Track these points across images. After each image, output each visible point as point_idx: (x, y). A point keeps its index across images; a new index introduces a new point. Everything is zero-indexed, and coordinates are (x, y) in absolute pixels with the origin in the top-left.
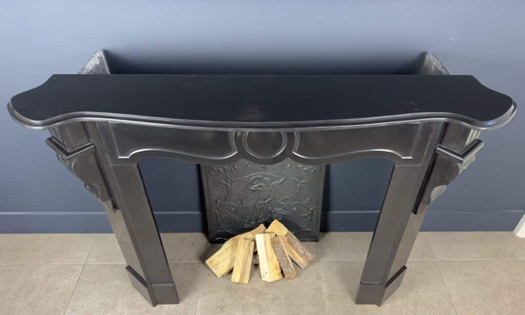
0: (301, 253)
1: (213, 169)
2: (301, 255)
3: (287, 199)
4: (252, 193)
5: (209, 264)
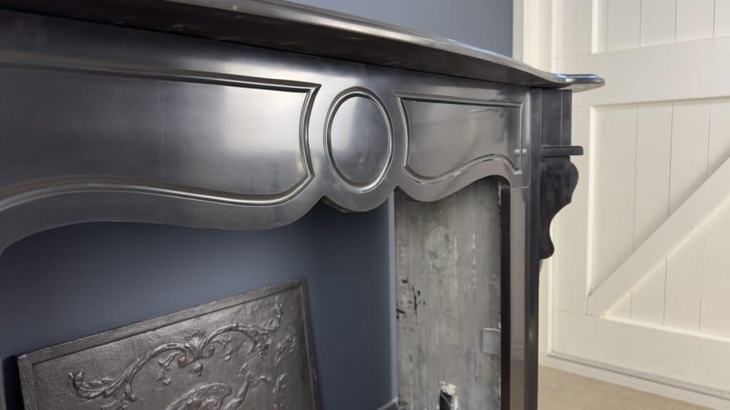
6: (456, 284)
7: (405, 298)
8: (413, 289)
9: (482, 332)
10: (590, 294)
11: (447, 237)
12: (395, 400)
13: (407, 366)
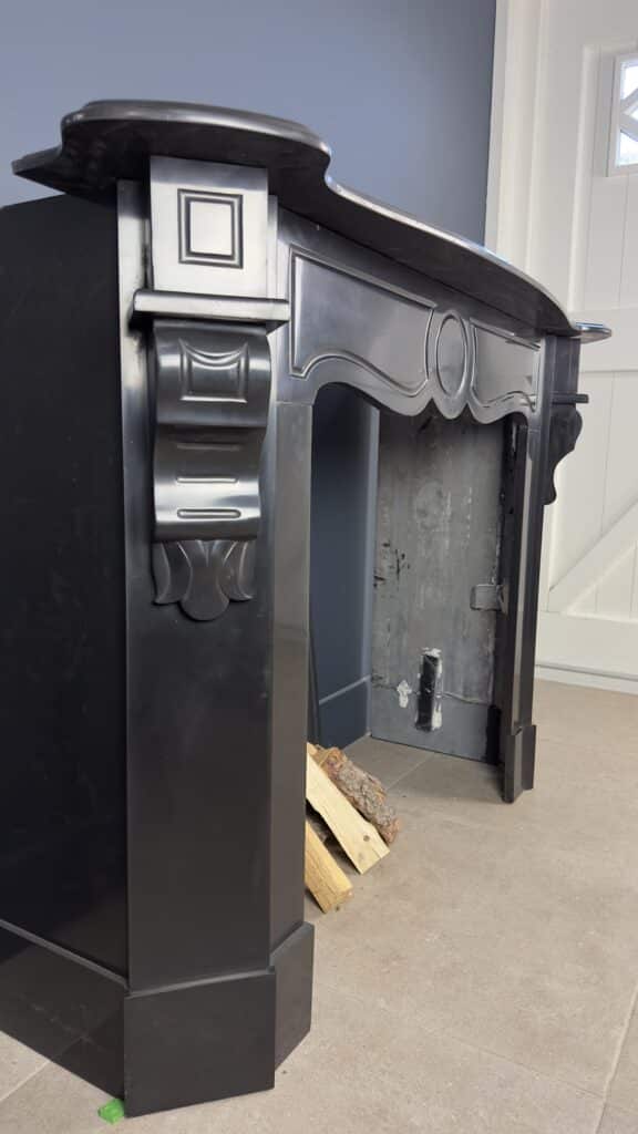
6: (447, 542)
7: (386, 564)
8: (396, 551)
9: (473, 590)
10: (552, 588)
11: (440, 494)
12: (365, 679)
13: (382, 636)
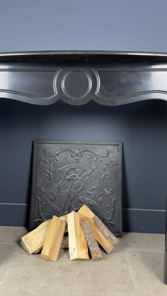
0: (107, 235)
1: (41, 160)
2: (107, 238)
3: (94, 189)
4: (68, 182)
5: (23, 241)
